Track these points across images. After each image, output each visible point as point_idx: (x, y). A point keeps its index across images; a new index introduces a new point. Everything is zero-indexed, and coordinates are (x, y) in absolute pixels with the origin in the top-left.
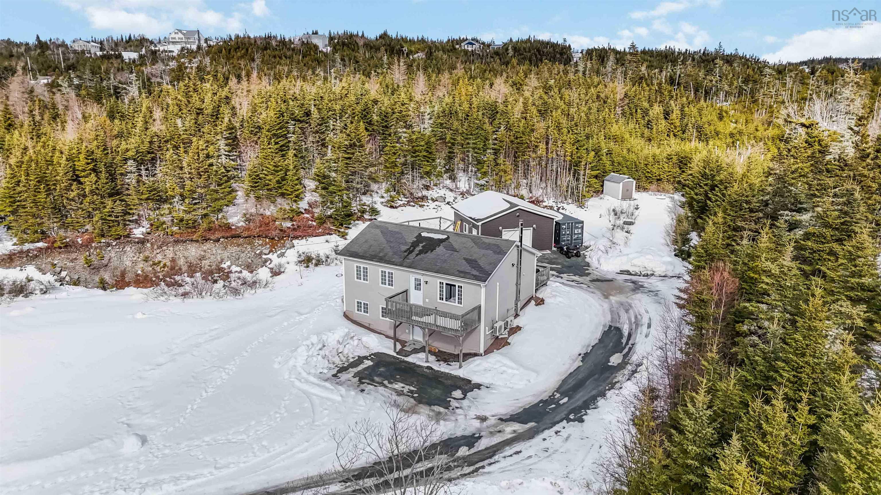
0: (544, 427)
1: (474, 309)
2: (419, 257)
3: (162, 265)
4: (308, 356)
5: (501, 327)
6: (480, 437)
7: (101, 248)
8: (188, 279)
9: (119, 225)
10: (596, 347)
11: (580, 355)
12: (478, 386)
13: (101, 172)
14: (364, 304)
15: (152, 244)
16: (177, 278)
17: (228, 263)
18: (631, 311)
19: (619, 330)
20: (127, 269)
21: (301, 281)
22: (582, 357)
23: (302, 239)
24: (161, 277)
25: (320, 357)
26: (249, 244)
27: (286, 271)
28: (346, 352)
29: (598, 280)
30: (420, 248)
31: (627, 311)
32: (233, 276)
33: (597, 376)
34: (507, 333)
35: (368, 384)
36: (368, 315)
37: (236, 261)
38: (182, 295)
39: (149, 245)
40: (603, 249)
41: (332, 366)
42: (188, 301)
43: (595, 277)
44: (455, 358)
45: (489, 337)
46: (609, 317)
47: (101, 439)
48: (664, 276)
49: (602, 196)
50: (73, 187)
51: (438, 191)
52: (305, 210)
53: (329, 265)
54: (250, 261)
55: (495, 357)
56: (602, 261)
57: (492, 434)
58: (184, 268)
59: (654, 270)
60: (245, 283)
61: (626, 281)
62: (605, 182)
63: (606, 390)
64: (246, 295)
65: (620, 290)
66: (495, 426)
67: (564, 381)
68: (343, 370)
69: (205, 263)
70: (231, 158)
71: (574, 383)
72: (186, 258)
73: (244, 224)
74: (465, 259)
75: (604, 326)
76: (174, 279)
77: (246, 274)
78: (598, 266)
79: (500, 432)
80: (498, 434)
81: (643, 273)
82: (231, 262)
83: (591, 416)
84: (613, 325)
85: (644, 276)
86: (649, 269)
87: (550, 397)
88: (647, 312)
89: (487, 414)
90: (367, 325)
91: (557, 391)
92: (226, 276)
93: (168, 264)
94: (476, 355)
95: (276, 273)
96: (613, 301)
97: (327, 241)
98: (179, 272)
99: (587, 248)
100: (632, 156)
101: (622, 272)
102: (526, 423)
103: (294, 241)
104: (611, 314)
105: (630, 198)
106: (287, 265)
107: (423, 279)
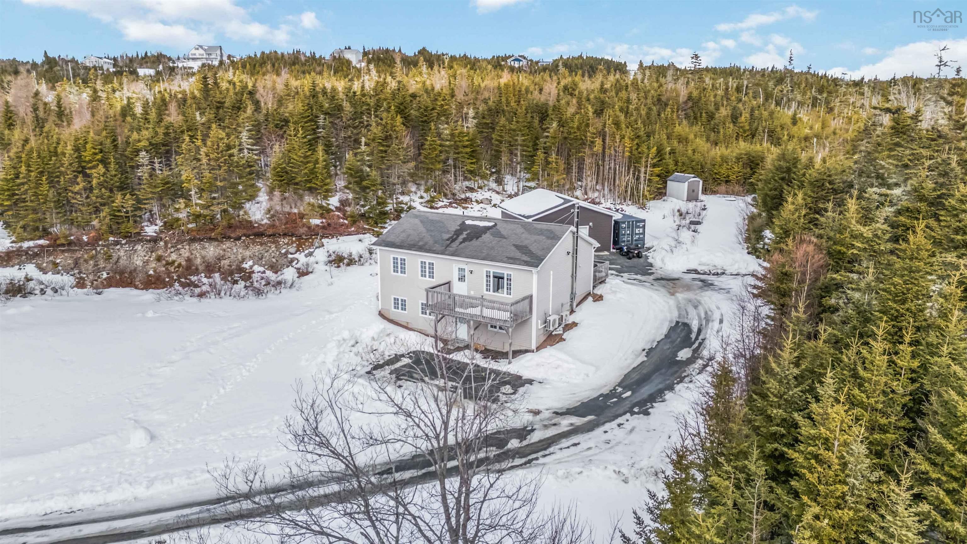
0: (605, 420)
1: (524, 299)
2: (463, 245)
3: (176, 264)
4: (339, 353)
5: (554, 321)
6: (533, 430)
7: (107, 246)
8: (205, 280)
9: (128, 221)
10: (661, 343)
11: (644, 350)
12: (530, 382)
13: (110, 163)
14: (402, 300)
15: (166, 243)
16: (194, 278)
17: (250, 263)
18: (700, 308)
19: (687, 326)
20: (138, 269)
21: (330, 280)
22: (647, 353)
23: (333, 237)
24: (175, 278)
25: (352, 354)
26: (273, 243)
27: (315, 271)
28: (381, 349)
29: (662, 279)
30: (464, 235)
31: (696, 307)
32: (255, 276)
33: (663, 371)
34: (561, 329)
35: (406, 380)
36: (406, 312)
37: (259, 260)
38: (198, 296)
39: (162, 243)
40: (668, 248)
41: (366, 363)
42: (204, 300)
43: (659, 276)
44: (503, 355)
45: (542, 331)
46: (675, 314)
47: (105, 435)
48: (736, 275)
49: (665, 198)
50: (79, 180)
51: (483, 193)
52: (336, 208)
53: (363, 265)
54: (274, 260)
55: (548, 352)
56: (667, 260)
57: (546, 427)
58: (201, 268)
59: (725, 268)
60: (269, 284)
61: (694, 279)
62: (668, 182)
63: (674, 384)
64: (270, 295)
65: (688, 288)
66: (550, 419)
67: (626, 376)
68: (377, 367)
69: (225, 263)
70: (254, 152)
71: (637, 377)
72: (203, 258)
73: (268, 222)
74: (514, 245)
75: (671, 322)
76: (190, 279)
77: (269, 273)
78: (663, 266)
79: (555, 425)
80: (553, 427)
81: (713, 272)
82: (253, 262)
83: (658, 409)
84: (680, 320)
85: (713, 275)
86: (719, 267)
87: (611, 391)
88: (718, 308)
89: (540, 408)
90: (405, 324)
91: (619, 385)
92: (247, 276)
93: (184, 263)
94: (526, 351)
95: (302, 273)
96: (680, 298)
97: (360, 240)
98: (196, 272)
99: (649, 249)
100: (697, 157)
101: (689, 271)
102: (584, 417)
103: (323, 240)
104: (679, 311)
105: (696, 199)
106: (315, 265)
107: (467, 268)
